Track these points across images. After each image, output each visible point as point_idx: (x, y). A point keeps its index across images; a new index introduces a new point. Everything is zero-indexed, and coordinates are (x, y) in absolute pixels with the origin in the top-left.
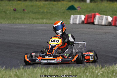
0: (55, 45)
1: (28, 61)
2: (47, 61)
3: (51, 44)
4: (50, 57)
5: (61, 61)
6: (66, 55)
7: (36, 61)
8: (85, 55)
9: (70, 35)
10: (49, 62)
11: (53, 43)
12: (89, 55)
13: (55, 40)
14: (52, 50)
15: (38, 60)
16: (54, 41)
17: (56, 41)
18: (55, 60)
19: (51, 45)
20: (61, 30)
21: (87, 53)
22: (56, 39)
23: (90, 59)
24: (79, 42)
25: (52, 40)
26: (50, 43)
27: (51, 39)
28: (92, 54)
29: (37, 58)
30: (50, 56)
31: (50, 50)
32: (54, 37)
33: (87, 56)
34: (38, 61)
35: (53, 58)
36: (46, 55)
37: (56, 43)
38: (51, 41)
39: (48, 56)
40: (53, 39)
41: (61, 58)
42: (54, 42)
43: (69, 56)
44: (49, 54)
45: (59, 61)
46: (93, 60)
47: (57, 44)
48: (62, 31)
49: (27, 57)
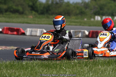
3: (40, 40)
12: (82, 52)
16: (45, 37)
20: (60, 26)
23: (83, 56)
27: (42, 35)
28: (86, 51)
30: (37, 52)
32: (45, 33)
33: (79, 52)
35: (40, 54)
38: (41, 37)
47: (46, 41)
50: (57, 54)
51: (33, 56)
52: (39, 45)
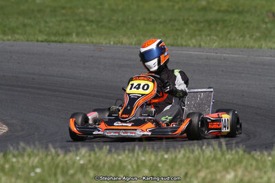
0: (139, 97)
1: (77, 132)
2: (119, 133)
3: (129, 94)
4: (125, 124)
5: (150, 133)
6: (163, 119)
7: (94, 133)
8: (210, 119)
9: (177, 73)
10: (123, 134)
11: (134, 91)
12: (219, 120)
13: (139, 85)
14: (132, 109)
15: (99, 131)
16: (138, 87)
17: (141, 87)
18: (136, 130)
19: (130, 97)
20: (156, 60)
21: (215, 115)
22: (143, 83)
23: (220, 129)
24: (199, 90)
25: (132, 85)
26: (128, 91)
27: (131, 83)
28: (226, 117)
29: (99, 125)
30: (125, 122)
31: (126, 108)
32: (138, 78)
33: (213, 121)
34: (99, 133)
35: (132, 125)
36: (117, 119)
37: (141, 91)
38: (130, 86)
39: (122, 122)
40: (135, 83)
41: (150, 126)
42: (138, 89)
43: (171, 121)
44: (124, 116)
45: (145, 133)
46: (229, 130)
47: (143, 95)
48: (159, 62)
49: (75, 124)
50: (168, 125)
51: (118, 131)
52: (127, 107)
